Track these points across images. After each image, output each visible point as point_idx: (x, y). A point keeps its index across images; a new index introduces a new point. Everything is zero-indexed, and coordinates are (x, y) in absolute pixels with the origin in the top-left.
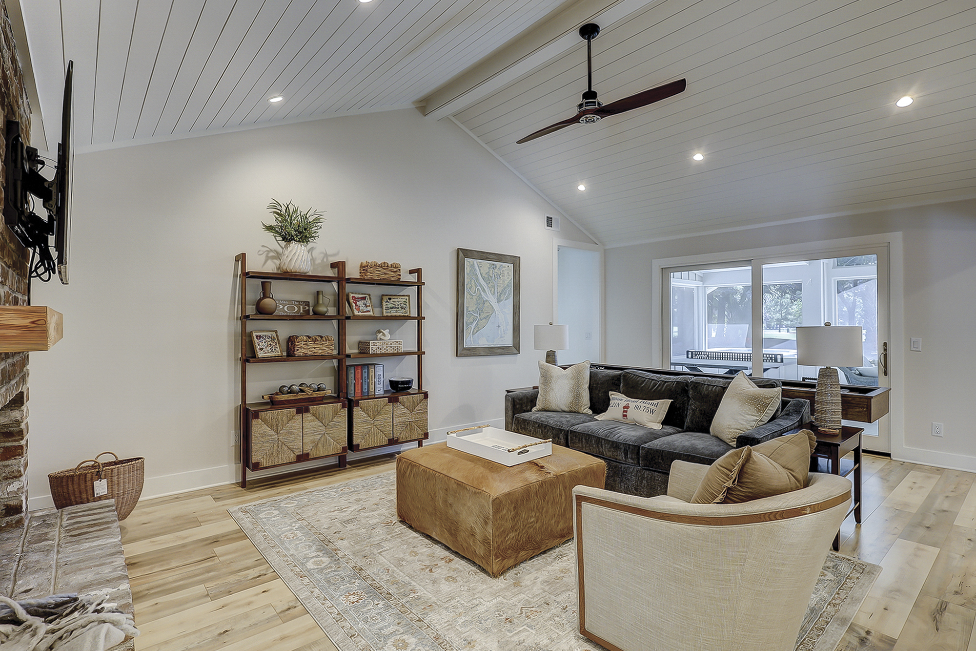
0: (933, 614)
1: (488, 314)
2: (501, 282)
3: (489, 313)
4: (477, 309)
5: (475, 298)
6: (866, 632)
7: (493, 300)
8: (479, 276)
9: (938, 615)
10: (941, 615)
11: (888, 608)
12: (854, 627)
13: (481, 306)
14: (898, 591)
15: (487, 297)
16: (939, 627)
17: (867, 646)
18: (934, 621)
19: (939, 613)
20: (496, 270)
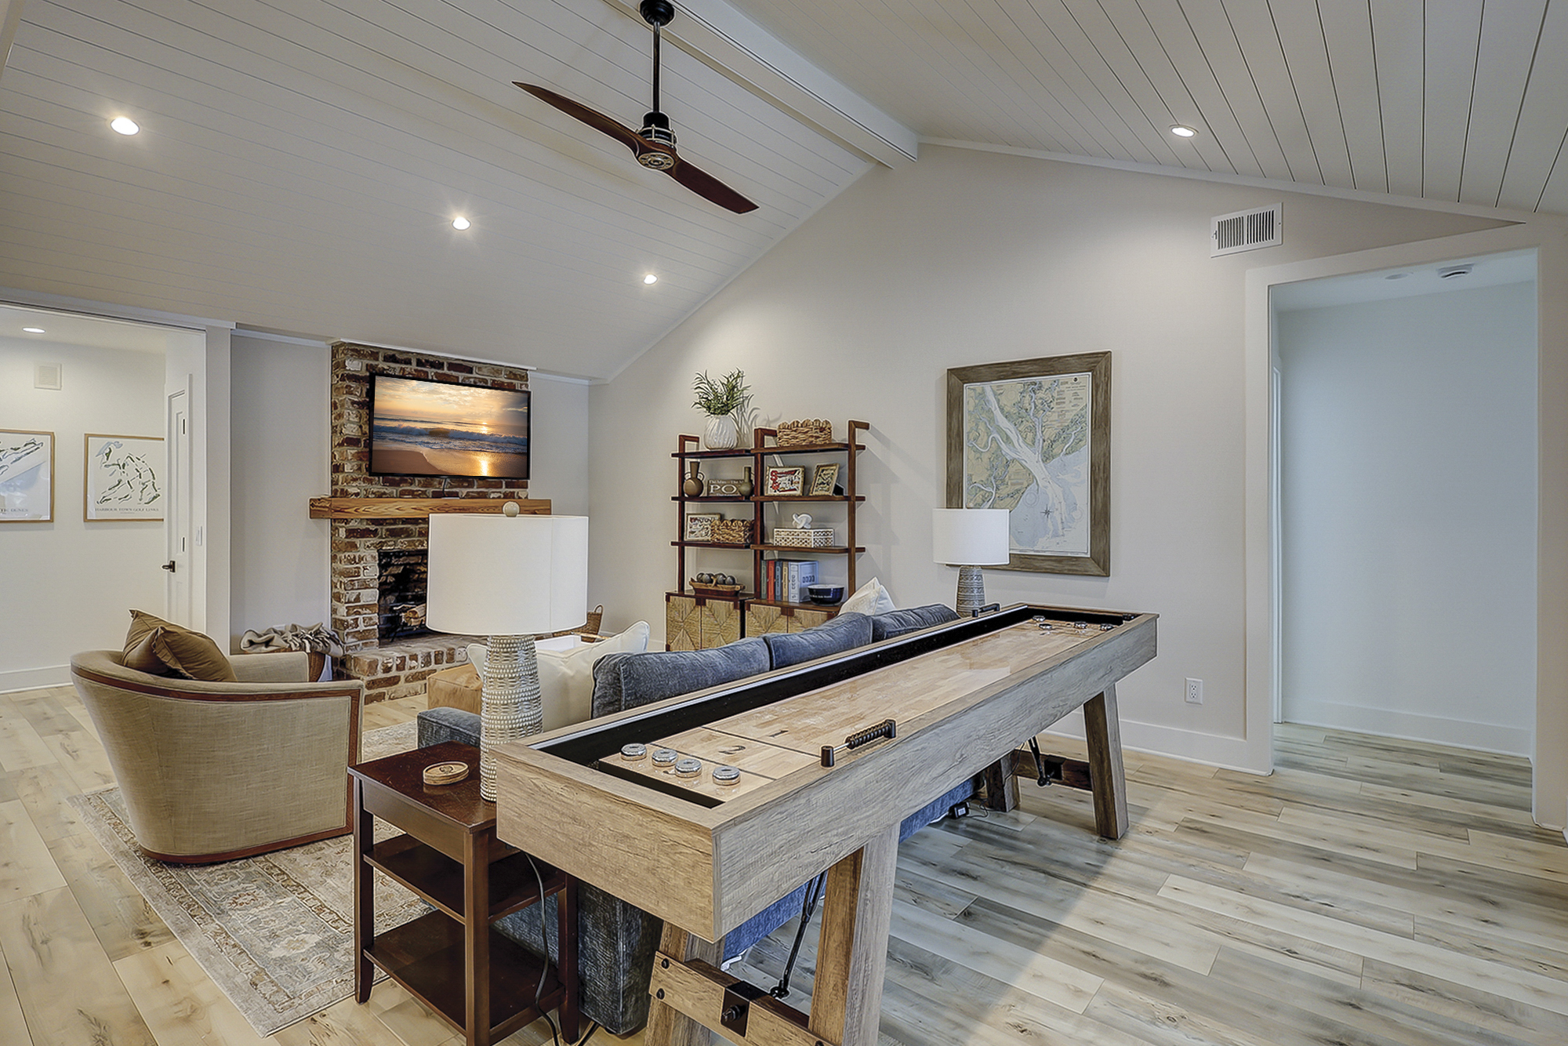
0: (107, 1028)
1: (1017, 487)
2: (1055, 416)
3: (1022, 484)
4: (992, 478)
5: (985, 457)
6: (150, 943)
7: (1031, 458)
8: (997, 413)
9: (98, 1032)
10: (94, 1037)
11: (165, 985)
12: (168, 937)
13: (1000, 471)
14: (187, 1020)
15: (1016, 452)
16: (82, 1017)
17: (132, 934)
18: (95, 1019)
19: (99, 1036)
20: (1040, 394)
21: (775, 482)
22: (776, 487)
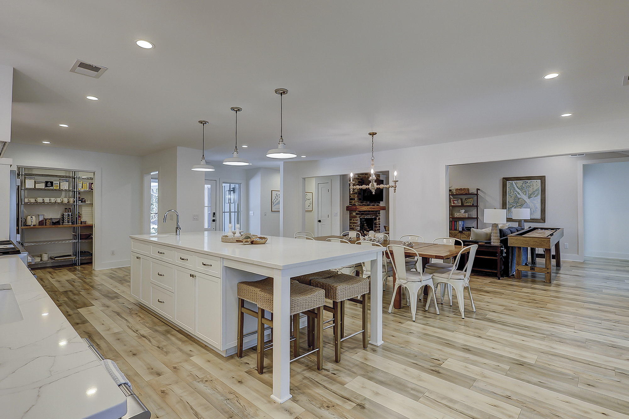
2: (531, 189)
3: (523, 203)
4: (515, 202)
5: (513, 197)
7: (525, 198)
8: (516, 188)
13: (517, 200)
15: (521, 196)
20: (527, 184)
21: (453, 202)
22: (454, 203)
